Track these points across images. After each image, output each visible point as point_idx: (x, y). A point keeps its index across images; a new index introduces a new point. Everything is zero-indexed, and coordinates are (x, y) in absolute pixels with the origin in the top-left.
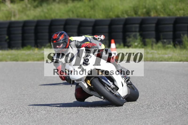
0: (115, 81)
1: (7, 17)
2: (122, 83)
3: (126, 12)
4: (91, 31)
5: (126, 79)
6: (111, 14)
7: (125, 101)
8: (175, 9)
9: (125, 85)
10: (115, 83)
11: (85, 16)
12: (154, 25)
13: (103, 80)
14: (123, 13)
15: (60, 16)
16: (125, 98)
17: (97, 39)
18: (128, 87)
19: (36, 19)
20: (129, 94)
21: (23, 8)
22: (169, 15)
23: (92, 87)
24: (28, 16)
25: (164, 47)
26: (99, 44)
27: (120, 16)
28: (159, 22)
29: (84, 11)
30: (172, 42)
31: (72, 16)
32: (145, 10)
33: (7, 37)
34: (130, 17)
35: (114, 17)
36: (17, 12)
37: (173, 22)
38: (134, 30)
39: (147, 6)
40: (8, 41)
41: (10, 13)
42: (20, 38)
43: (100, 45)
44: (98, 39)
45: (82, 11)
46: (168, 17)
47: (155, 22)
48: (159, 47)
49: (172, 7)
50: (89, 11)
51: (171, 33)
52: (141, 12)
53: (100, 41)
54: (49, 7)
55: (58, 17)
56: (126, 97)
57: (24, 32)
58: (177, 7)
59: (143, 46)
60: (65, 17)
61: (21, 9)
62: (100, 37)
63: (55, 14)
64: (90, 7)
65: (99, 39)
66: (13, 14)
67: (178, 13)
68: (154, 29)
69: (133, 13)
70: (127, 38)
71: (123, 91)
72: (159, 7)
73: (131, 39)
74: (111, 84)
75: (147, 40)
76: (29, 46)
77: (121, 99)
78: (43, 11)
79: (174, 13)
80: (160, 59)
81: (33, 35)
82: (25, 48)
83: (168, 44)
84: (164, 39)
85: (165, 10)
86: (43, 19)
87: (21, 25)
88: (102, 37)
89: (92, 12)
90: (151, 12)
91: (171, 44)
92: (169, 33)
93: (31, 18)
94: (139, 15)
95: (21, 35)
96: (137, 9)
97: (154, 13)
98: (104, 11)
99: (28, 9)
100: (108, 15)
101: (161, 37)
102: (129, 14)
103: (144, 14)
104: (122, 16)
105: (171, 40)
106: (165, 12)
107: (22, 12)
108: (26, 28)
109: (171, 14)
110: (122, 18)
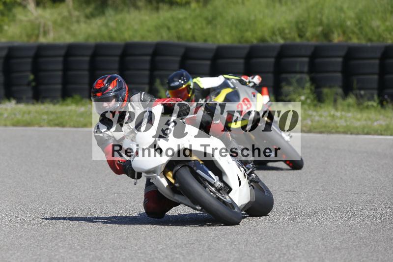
0: (225, 174)
1: (29, 36)
2: (239, 179)
3: (281, 32)
4: (207, 69)
5: (247, 170)
6: (249, 34)
7: (243, 214)
8: (382, 28)
9: (245, 181)
10: (224, 178)
11: (194, 38)
12: (340, 60)
13: (199, 171)
14: (274, 33)
15: (143, 37)
16: (245, 210)
17: (246, 82)
18: (251, 187)
19: (92, 41)
20: (252, 200)
21: (64, 18)
22: (370, 40)
23: (177, 185)
24: (74, 35)
25: (360, 106)
26: (253, 93)
27: (269, 39)
28: (351, 54)
29: (193, 26)
30: (376, 97)
31: (165, 37)
32: (320, 29)
33: (32, 77)
34: (288, 42)
35: (255, 42)
36: (50, 23)
37: (379, 55)
38: (298, 68)
39: (325, 20)
40: (33, 84)
41: (37, 28)
42: (59, 80)
43: (254, 96)
44: (248, 83)
45: (188, 26)
46: (369, 44)
47: (343, 53)
48: (349, 105)
49: (376, 23)
50: (202, 28)
51: (376, 77)
52: (312, 33)
53: (253, 87)
54: (119, 17)
55: (137, 39)
56: (247, 208)
57: (67, 67)
58: (388, 23)
59: (316, 102)
60: (153, 38)
61: (59, 20)
62: (252, 79)
63: (131, 33)
64: (206, 19)
65: (250, 82)
66: (42, 30)
67: (389, 36)
68: (339, 68)
69: (295, 35)
70: (283, 84)
71: (241, 195)
72: (349, 23)
73: (291, 89)
74: (216, 180)
75: (326, 90)
76: (77, 97)
77: (236, 210)
78: (106, 25)
79: (380, 36)
80: (366, 131)
81: (86, 73)
83: (369, 100)
84: (360, 89)
85: (361, 29)
86: (106, 41)
87: (63, 52)
88: (257, 79)
89: (208, 31)
90: (333, 33)
91: (375, 101)
92: (371, 77)
93: (80, 38)
94: (308, 39)
95: (60, 73)
96: (303, 27)
97: (339, 35)
98: (234, 28)
99: (74, 19)
100: (242, 37)
101: (355, 85)
102: (288, 36)
103: (317, 36)
104: (272, 40)
105: (375, 92)
106: (362, 33)
107: (62, 25)
108: (71, 59)
109: (375, 38)
110: (272, 43)
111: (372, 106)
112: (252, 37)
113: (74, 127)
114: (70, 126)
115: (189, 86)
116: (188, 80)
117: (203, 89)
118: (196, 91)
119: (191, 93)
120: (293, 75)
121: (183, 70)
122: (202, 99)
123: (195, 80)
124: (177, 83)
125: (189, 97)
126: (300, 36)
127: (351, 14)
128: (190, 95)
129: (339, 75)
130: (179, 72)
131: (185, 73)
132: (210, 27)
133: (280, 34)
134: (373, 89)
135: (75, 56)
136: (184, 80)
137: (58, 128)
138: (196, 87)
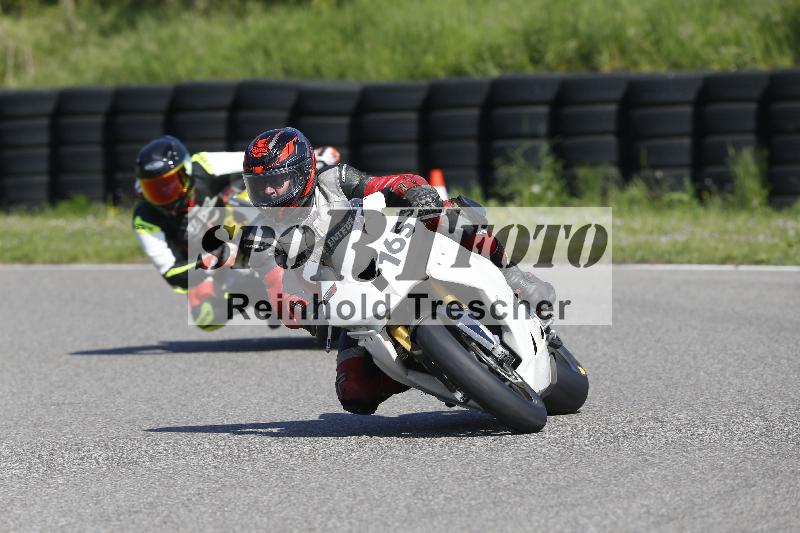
3: (495, 52)
6: (430, 59)
8: (700, 39)
11: (318, 71)
12: (612, 108)
14: (479, 57)
15: (214, 72)
19: (110, 84)
21: (56, 36)
22: (676, 65)
24: (76, 71)
25: (656, 201)
27: (469, 68)
28: (635, 96)
29: (316, 46)
30: (687, 183)
31: (261, 69)
32: (572, 45)
34: (509, 74)
35: (442, 75)
36: (27, 50)
37: (691, 95)
38: (525, 128)
39: (582, 26)
42: (43, 166)
45: (305, 47)
46: (672, 74)
47: (618, 94)
48: (632, 202)
49: (687, 29)
50: (334, 51)
51: (687, 141)
52: (558, 52)
54: (165, 32)
55: (203, 76)
57: (57, 139)
58: (712, 30)
59: (565, 197)
60: (235, 74)
61: (46, 40)
62: (320, 155)
63: (189, 63)
64: (342, 31)
66: (10, 62)
67: (714, 57)
68: (611, 125)
69: (522, 58)
70: (498, 161)
72: (632, 31)
73: (513, 169)
75: (582, 172)
76: (81, 199)
77: (535, 401)
78: (138, 48)
79: (696, 56)
80: (638, 256)
81: (97, 149)
82: (64, 206)
83: (673, 189)
84: (655, 167)
85: (657, 43)
86: (138, 81)
87: (48, 107)
89: (348, 54)
90: (599, 52)
91: (684, 191)
92: (676, 141)
93: (88, 78)
94: (548, 68)
95: (45, 151)
96: (540, 41)
97: (612, 57)
98: (399, 49)
99: (77, 38)
100: (416, 66)
101: (644, 158)
102: (508, 61)
103: (569, 61)
104: (477, 69)
105: (686, 173)
106: (659, 51)
107: (51, 52)
108: (66, 121)
109: (685, 61)
110: (476, 77)
111: (680, 202)
112: (434, 67)
113: (53, 262)
114: (44, 262)
115: (183, 169)
116: (182, 158)
117: (213, 176)
118: (197, 180)
119: (187, 185)
120: (514, 143)
121: (168, 137)
122: (211, 198)
123: (196, 158)
124: (159, 164)
125: (183, 193)
126: (535, 61)
127: (636, 12)
128: (185, 190)
129: (611, 139)
130: (161, 140)
131: (174, 142)
132: (350, 47)
133: (493, 57)
134: (681, 166)
135: (75, 114)
136: (172, 158)
137: (18, 267)
138: (198, 173)
